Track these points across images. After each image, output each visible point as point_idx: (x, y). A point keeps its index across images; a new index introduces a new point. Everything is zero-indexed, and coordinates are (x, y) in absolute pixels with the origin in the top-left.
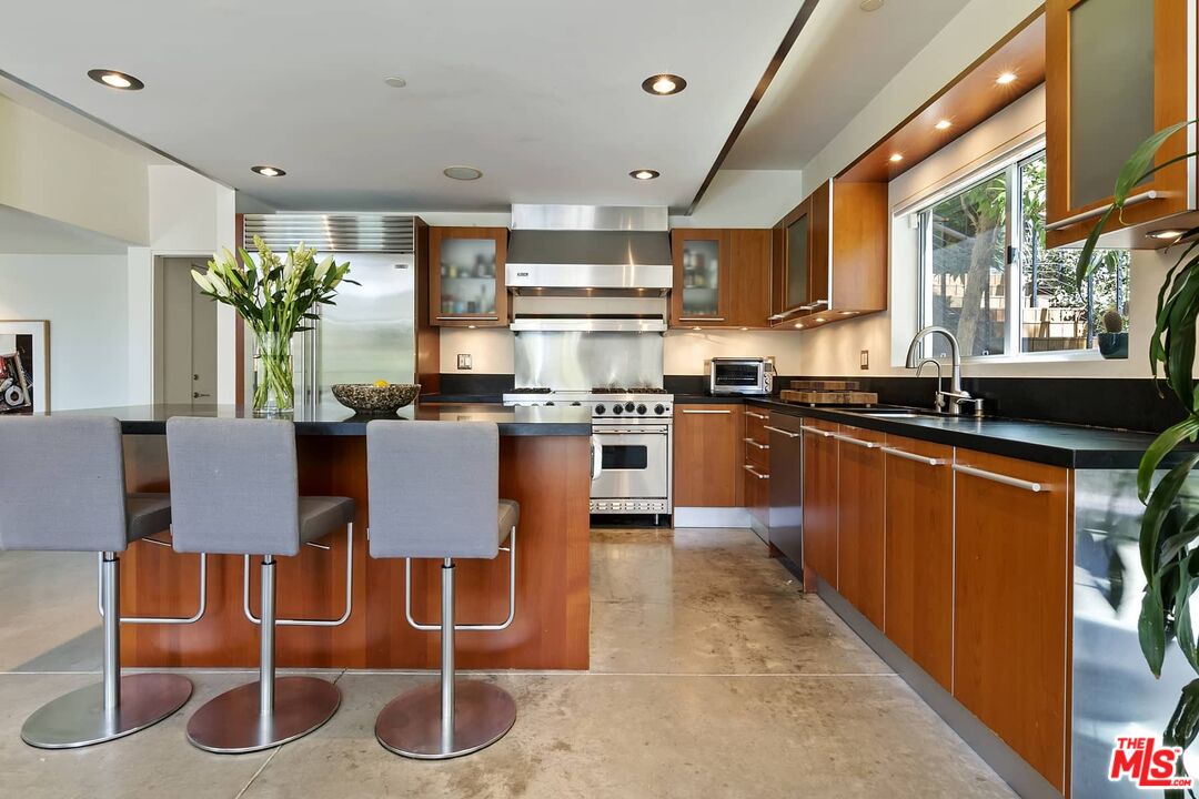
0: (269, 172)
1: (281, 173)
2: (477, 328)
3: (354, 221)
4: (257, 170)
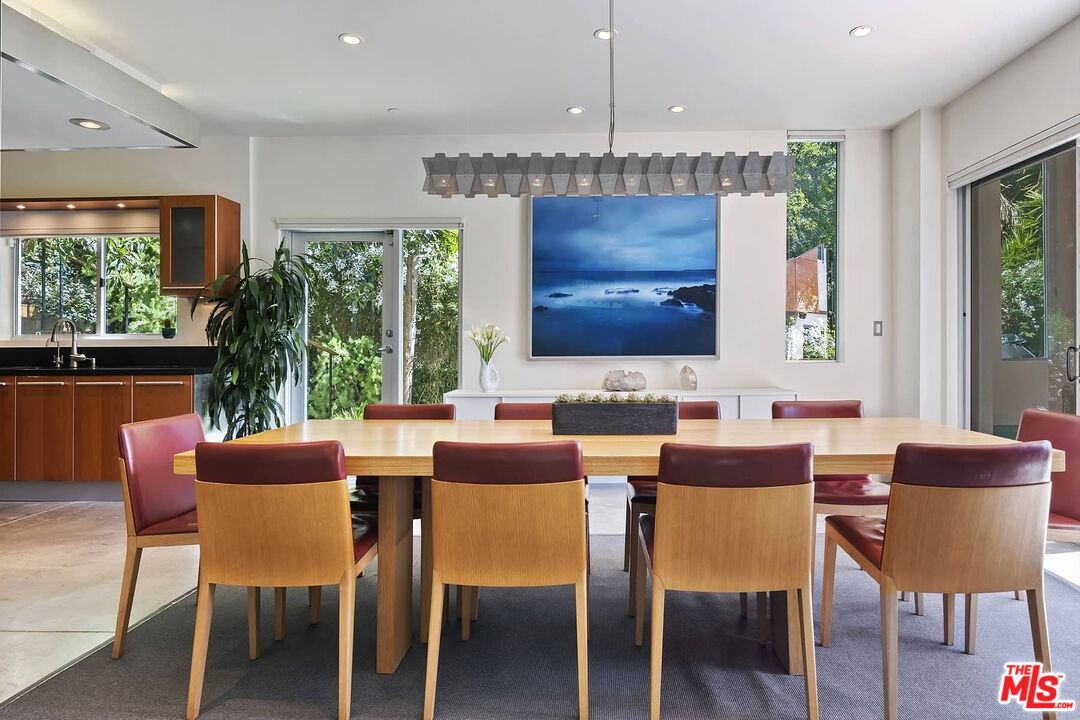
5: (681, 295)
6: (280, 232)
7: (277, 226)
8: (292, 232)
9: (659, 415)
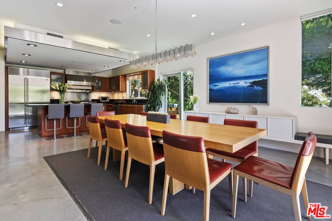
0: (24, 62)
1: (26, 62)
4: (21, 61)
5: (254, 83)
6: (161, 75)
7: (161, 74)
8: (164, 75)
9: (163, 118)
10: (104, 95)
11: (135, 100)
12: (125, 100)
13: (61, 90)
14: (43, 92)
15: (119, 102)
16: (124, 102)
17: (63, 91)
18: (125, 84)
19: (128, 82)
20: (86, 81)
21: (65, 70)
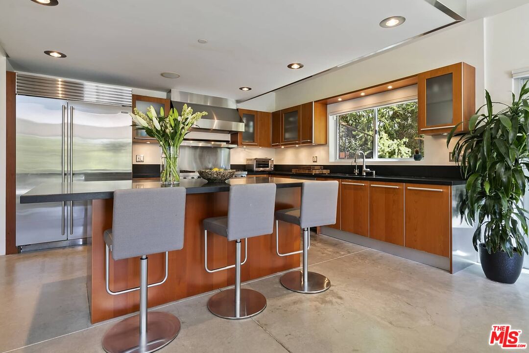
0: (55, 55)
1: (63, 56)
2: (151, 143)
3: (82, 85)
4: (48, 53)
6: (513, 80)
10: (259, 153)
11: (367, 167)
12: (325, 167)
13: (169, 130)
14: (115, 148)
15: (314, 172)
16: (325, 171)
17: (174, 134)
18: (323, 124)
19: (332, 120)
20: (218, 119)
21: (169, 91)
